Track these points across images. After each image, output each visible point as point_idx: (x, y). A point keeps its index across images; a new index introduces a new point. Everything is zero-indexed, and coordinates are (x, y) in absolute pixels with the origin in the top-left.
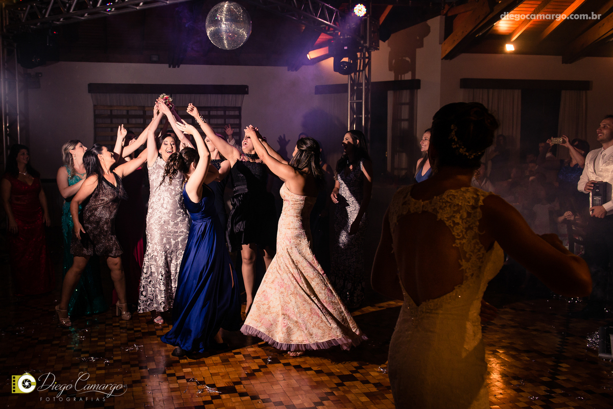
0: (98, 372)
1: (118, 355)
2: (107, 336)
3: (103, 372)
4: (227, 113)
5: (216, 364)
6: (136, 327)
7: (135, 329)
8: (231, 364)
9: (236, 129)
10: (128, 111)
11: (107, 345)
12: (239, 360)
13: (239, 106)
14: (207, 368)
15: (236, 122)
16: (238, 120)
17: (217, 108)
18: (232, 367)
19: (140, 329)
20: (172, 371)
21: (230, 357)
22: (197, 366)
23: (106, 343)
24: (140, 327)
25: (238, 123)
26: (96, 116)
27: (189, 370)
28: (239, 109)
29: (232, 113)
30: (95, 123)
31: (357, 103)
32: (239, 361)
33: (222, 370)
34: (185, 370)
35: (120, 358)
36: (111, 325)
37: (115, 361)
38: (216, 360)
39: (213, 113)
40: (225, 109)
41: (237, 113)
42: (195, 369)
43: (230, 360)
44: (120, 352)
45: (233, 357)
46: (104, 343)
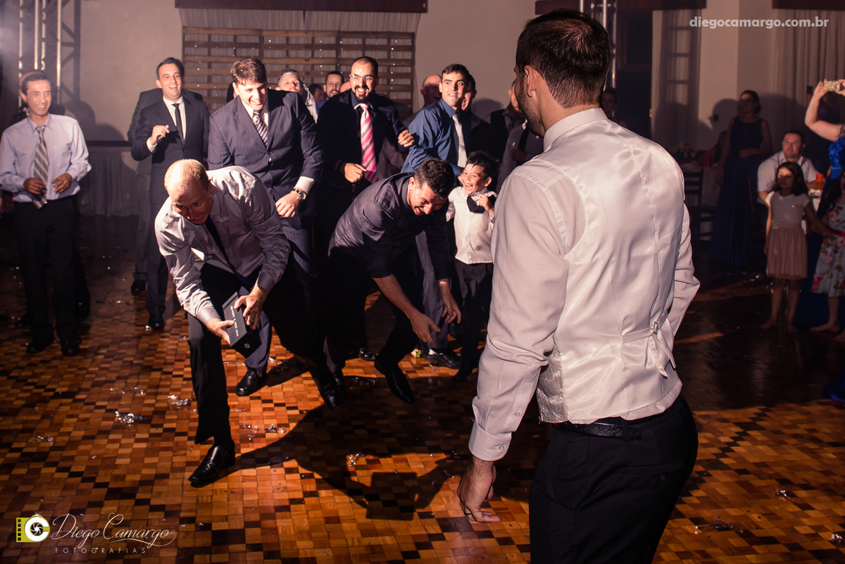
2: (160, 390)
4: (393, 42)
9: (406, 68)
10: (235, 37)
11: (157, 405)
13: (412, 30)
15: (406, 58)
16: (410, 53)
17: (375, 34)
23: (157, 401)
25: (409, 57)
26: (185, 43)
28: (412, 36)
29: (400, 42)
30: (185, 55)
37: (166, 430)
39: (370, 41)
40: (389, 35)
41: (408, 42)
44: (175, 417)
46: (153, 401)
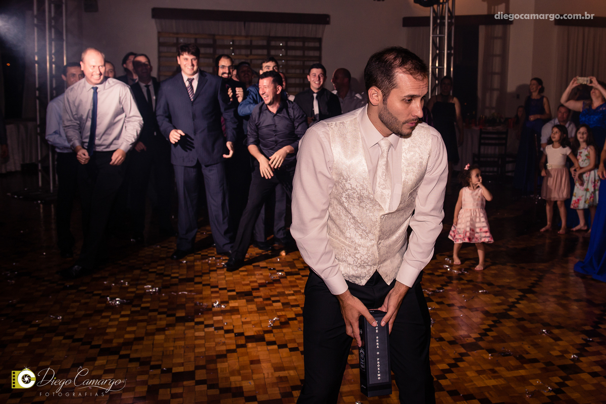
0: (122, 319)
1: (147, 302)
2: (139, 282)
3: (127, 319)
4: (306, 44)
5: (250, 313)
6: (174, 273)
7: (173, 275)
8: (266, 312)
10: (196, 39)
11: (137, 292)
12: (276, 308)
13: (320, 36)
14: (239, 316)
15: (315, 55)
16: (318, 52)
17: (294, 39)
18: (267, 315)
19: (177, 275)
20: (201, 320)
21: (267, 305)
22: (229, 314)
23: (137, 290)
24: (178, 273)
25: (318, 55)
26: (160, 44)
27: (220, 318)
28: (320, 40)
29: (311, 44)
30: (159, 52)
31: (440, 37)
32: (276, 310)
33: (255, 318)
34: (216, 318)
35: (148, 305)
36: (148, 270)
37: (143, 308)
38: (251, 308)
39: (291, 44)
40: (304, 39)
41: (317, 44)
42: (226, 317)
43: (267, 308)
44: (150, 299)
45: (271, 305)
46: (135, 290)
